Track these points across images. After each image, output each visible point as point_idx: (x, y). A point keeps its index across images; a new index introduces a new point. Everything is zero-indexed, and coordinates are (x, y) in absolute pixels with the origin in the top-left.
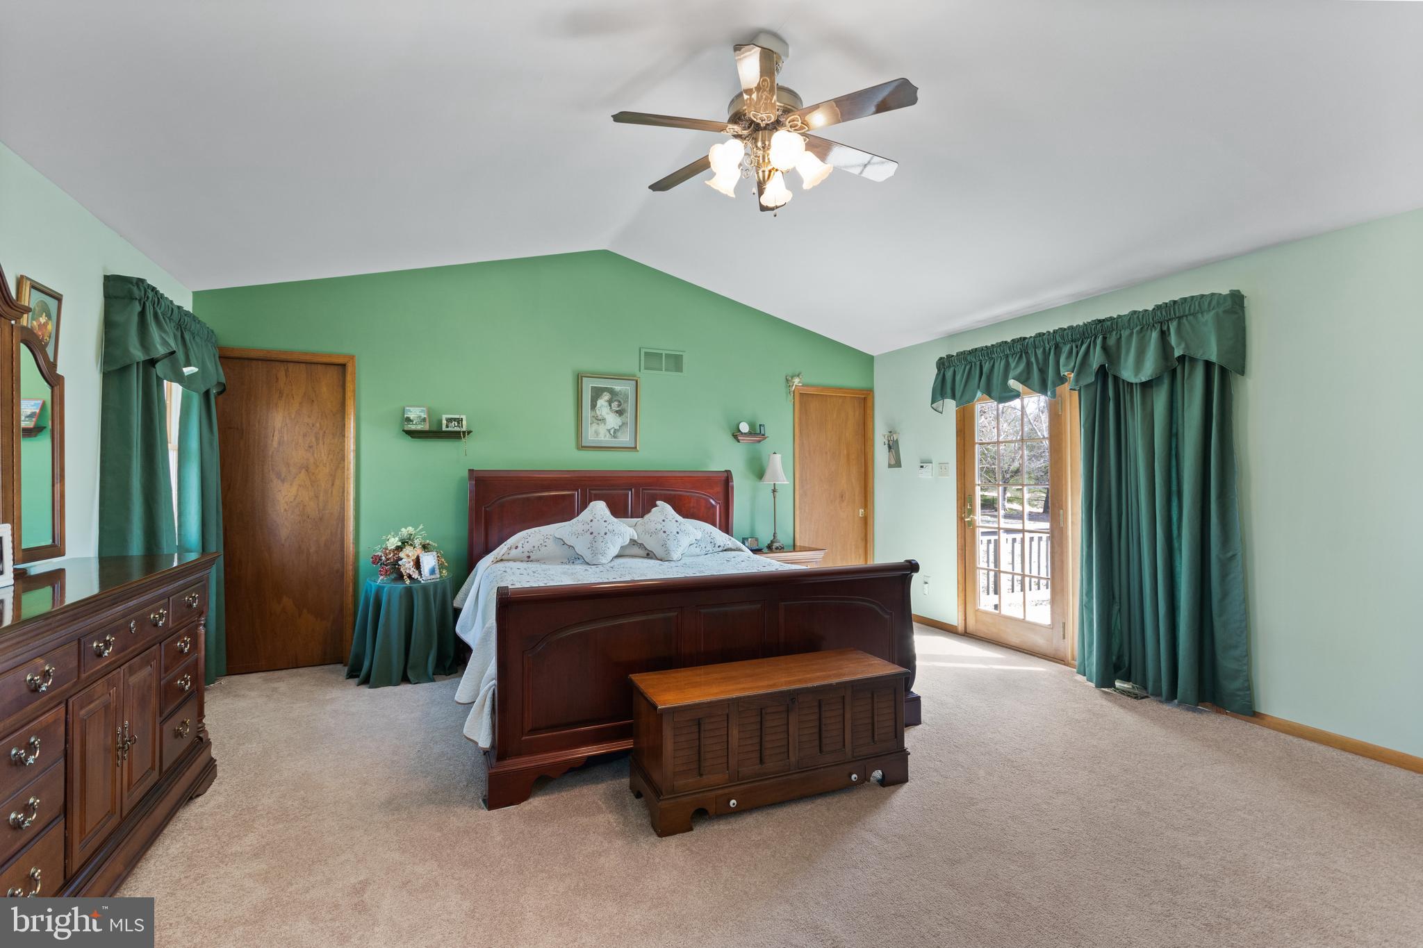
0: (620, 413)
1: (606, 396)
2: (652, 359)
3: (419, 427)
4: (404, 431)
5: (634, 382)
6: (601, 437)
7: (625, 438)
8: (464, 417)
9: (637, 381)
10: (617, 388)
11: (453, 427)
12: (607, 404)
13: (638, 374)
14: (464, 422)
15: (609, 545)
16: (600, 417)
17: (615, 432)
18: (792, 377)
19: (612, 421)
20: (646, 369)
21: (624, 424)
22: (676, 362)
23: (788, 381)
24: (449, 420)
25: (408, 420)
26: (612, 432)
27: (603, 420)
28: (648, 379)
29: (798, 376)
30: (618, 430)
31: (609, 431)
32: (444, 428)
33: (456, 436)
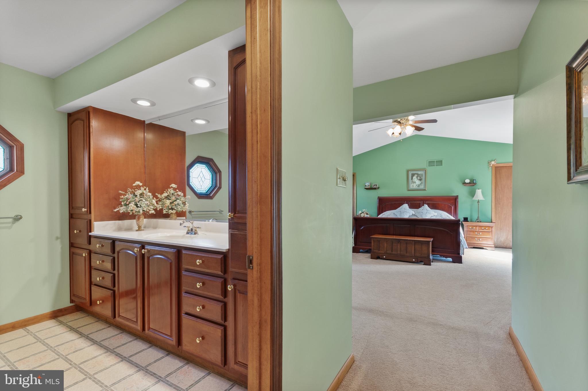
0: (420, 180)
1: (416, 176)
2: (431, 163)
3: (368, 187)
4: (366, 189)
5: (425, 171)
6: (414, 187)
7: (422, 187)
8: (377, 184)
9: (426, 170)
10: (419, 173)
11: (375, 187)
12: (416, 178)
13: (426, 168)
14: (377, 185)
15: (405, 215)
16: (414, 182)
17: (419, 186)
18: (491, 161)
19: (418, 182)
20: (429, 166)
21: (422, 183)
22: (440, 163)
23: (489, 163)
24: (374, 185)
25: (366, 186)
26: (418, 186)
27: (415, 182)
28: (430, 169)
29: (494, 161)
30: (420, 185)
31: (417, 185)
32: (373, 187)
33: (375, 189)
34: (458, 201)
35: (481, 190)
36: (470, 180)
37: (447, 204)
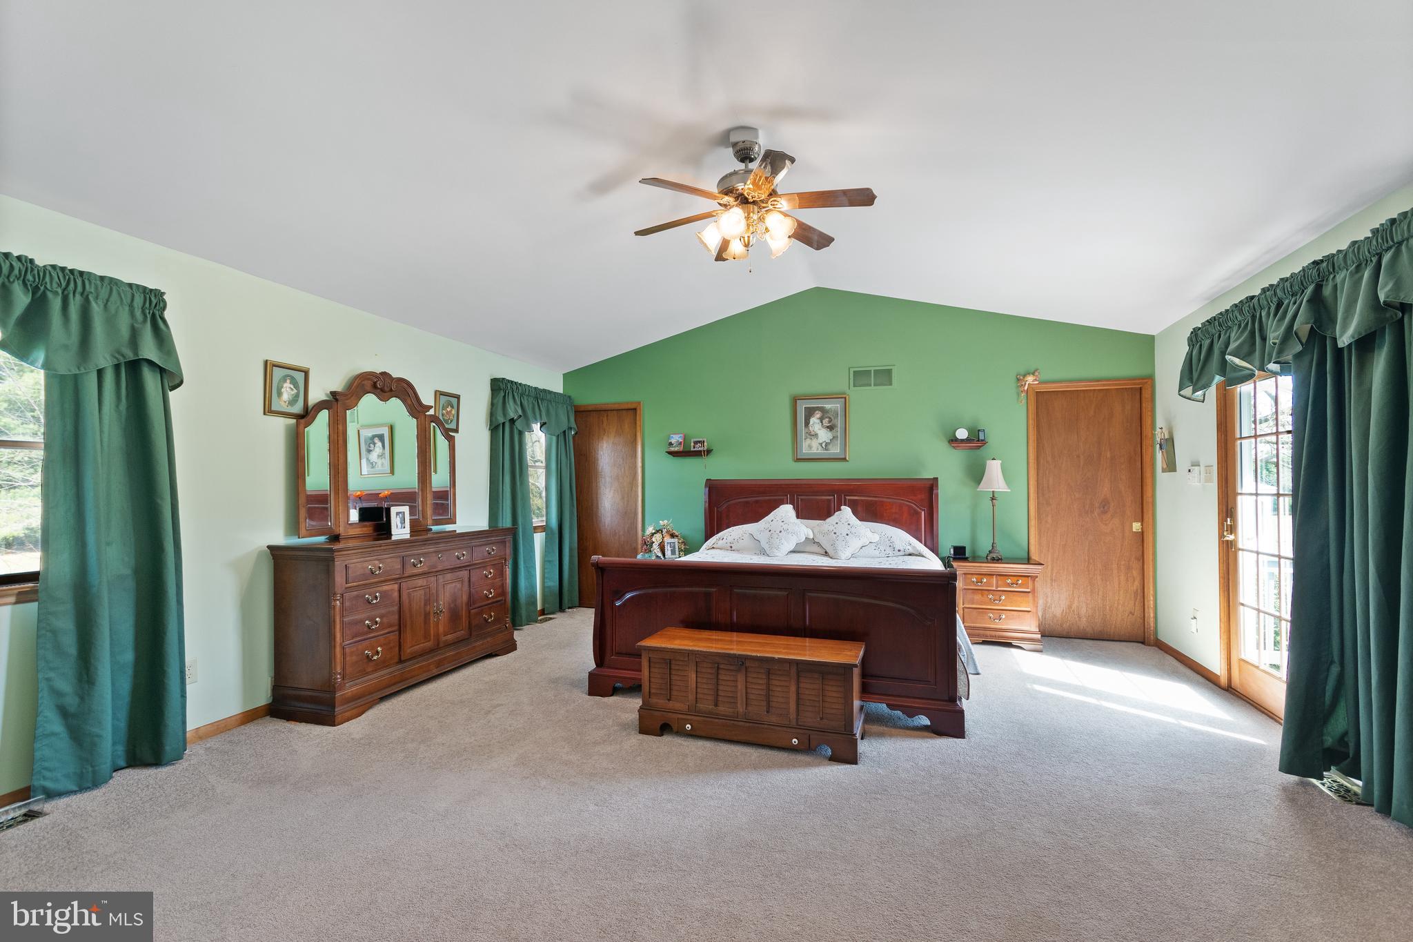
0: (831, 428)
1: (818, 415)
2: (861, 377)
3: (676, 449)
4: (670, 453)
5: (843, 400)
6: (814, 450)
7: (836, 450)
8: (705, 440)
9: (845, 398)
10: (828, 406)
11: (698, 448)
12: (818, 421)
13: (848, 392)
14: (705, 444)
16: (813, 433)
17: (826, 446)
18: (1024, 376)
19: (824, 435)
20: (854, 386)
21: (835, 438)
22: (885, 376)
23: (1020, 379)
24: (696, 443)
25: (671, 444)
26: (823, 445)
27: (816, 435)
28: (857, 396)
29: (1033, 374)
30: (829, 443)
31: (821, 444)
32: (692, 449)
33: (698, 454)
34: (937, 495)
35: (1000, 462)
36: (970, 431)
37: (908, 505)
